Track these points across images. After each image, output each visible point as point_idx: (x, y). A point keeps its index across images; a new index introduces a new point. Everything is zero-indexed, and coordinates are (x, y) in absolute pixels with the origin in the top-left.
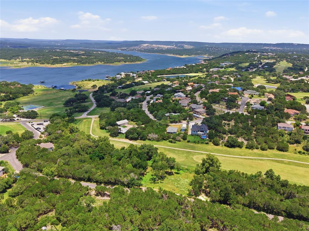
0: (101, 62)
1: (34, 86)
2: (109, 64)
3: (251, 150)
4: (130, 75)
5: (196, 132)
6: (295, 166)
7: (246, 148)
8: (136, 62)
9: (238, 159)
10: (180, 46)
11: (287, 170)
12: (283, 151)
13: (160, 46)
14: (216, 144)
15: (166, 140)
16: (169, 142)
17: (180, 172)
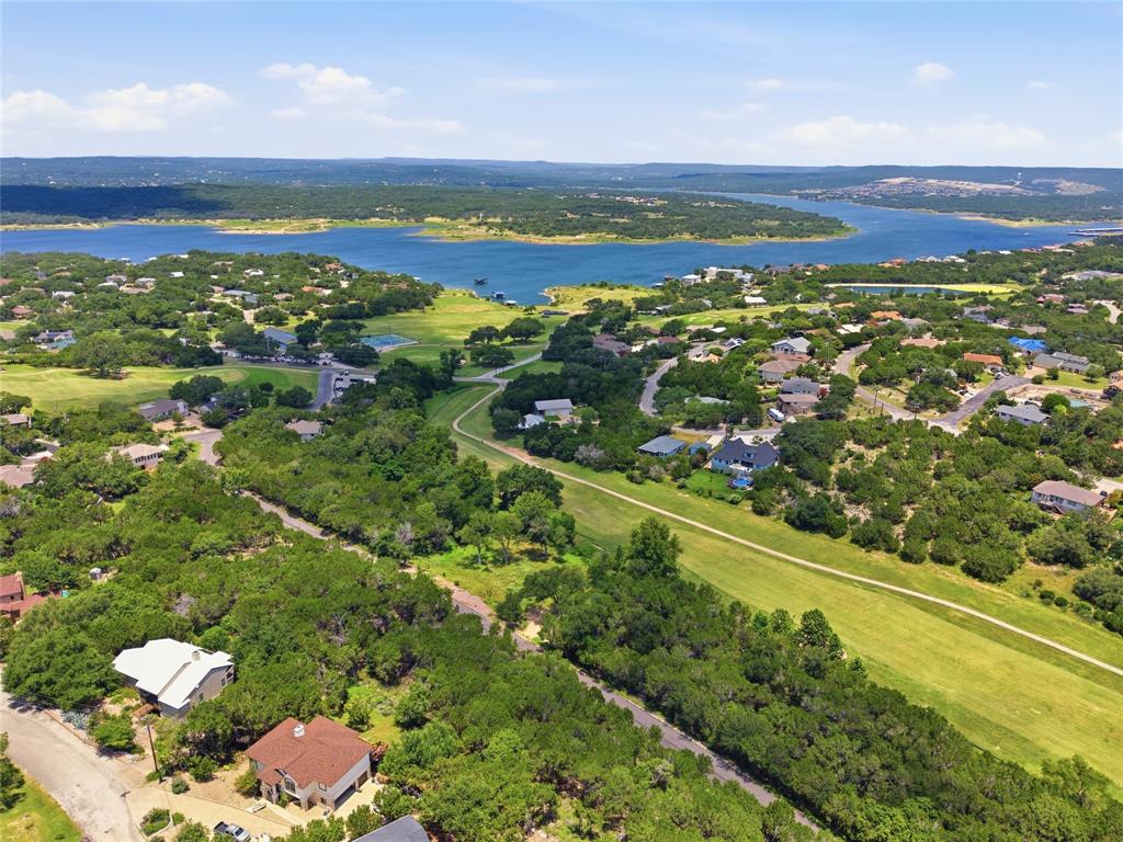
0: (692, 234)
1: (443, 290)
2: (713, 240)
3: (864, 550)
4: (732, 275)
5: (724, 463)
6: (984, 635)
7: (854, 541)
8: (809, 237)
9: (791, 568)
10: (1040, 184)
11: (932, 640)
12: (982, 579)
13: (953, 184)
14: (760, 511)
15: (622, 470)
16: (628, 477)
17: (564, 558)
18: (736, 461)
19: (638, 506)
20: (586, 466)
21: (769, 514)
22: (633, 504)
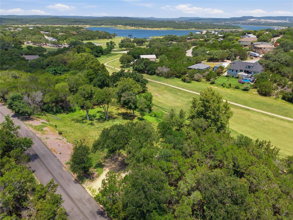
1: (117, 36)
5: (234, 72)
13: (269, 21)
15: (179, 77)
16: (182, 80)
17: (145, 117)
18: (241, 71)
19: (188, 92)
20: (161, 76)
21: (270, 96)
22: (185, 91)
